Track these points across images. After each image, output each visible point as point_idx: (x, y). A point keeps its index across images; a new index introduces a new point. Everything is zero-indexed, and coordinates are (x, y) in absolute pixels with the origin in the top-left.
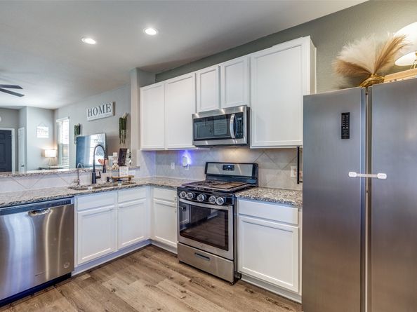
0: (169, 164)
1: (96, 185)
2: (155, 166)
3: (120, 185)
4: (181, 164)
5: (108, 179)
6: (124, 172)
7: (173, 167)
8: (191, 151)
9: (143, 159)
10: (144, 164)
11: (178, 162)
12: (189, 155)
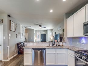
0: (77, 42)
1: (53, 46)
2: (72, 42)
3: (59, 47)
4: (81, 43)
5: (56, 45)
6: (61, 44)
7: (78, 43)
8: (85, 38)
9: (67, 40)
10: (68, 42)
11: (80, 42)
12: (85, 39)
